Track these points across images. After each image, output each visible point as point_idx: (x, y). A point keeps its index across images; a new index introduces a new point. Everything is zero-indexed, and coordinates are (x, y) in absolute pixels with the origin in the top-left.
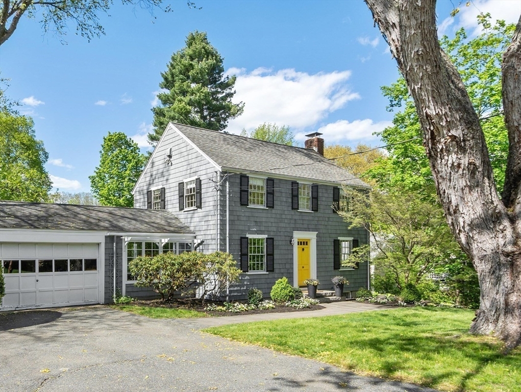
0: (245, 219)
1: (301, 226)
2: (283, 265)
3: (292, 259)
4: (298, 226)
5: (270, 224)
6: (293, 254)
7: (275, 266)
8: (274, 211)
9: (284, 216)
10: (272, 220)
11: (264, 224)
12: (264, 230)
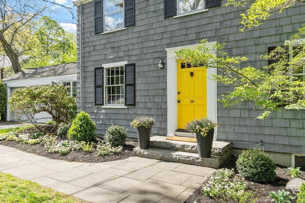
0: (101, 47)
1: (182, 38)
2: (152, 97)
3: (165, 89)
4: (175, 40)
5: (131, 47)
6: (166, 82)
7: (138, 99)
8: (136, 29)
9: (152, 32)
10: (134, 41)
11: (123, 49)
12: (122, 55)
